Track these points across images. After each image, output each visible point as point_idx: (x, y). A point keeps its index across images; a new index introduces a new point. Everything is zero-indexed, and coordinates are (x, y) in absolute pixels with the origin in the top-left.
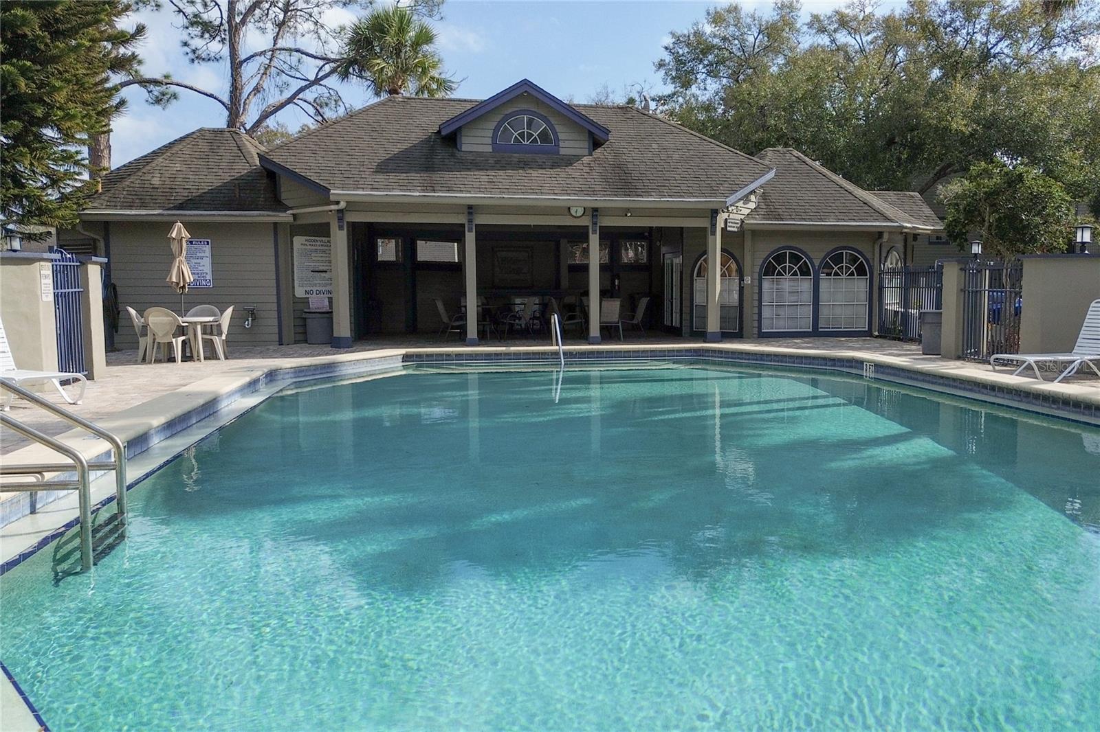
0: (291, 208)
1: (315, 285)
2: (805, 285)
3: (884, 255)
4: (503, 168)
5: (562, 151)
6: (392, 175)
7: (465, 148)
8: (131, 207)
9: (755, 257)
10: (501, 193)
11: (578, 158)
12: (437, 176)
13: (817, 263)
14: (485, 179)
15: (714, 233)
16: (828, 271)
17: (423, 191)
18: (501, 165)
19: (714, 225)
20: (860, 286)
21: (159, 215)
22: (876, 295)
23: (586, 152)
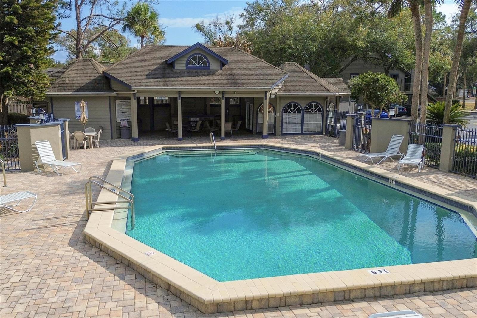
0: (115, 91)
1: (123, 117)
2: (299, 116)
3: (328, 104)
4: (190, 76)
5: (211, 68)
6: (152, 80)
7: (176, 68)
8: (60, 91)
9: (280, 107)
10: (191, 86)
11: (217, 71)
12: (168, 80)
13: (303, 108)
14: (184, 81)
15: (266, 99)
16: (307, 111)
17: (164, 86)
18: (190, 75)
19: (266, 96)
20: (319, 116)
21: (71, 94)
22: (325, 119)
23: (219, 68)
